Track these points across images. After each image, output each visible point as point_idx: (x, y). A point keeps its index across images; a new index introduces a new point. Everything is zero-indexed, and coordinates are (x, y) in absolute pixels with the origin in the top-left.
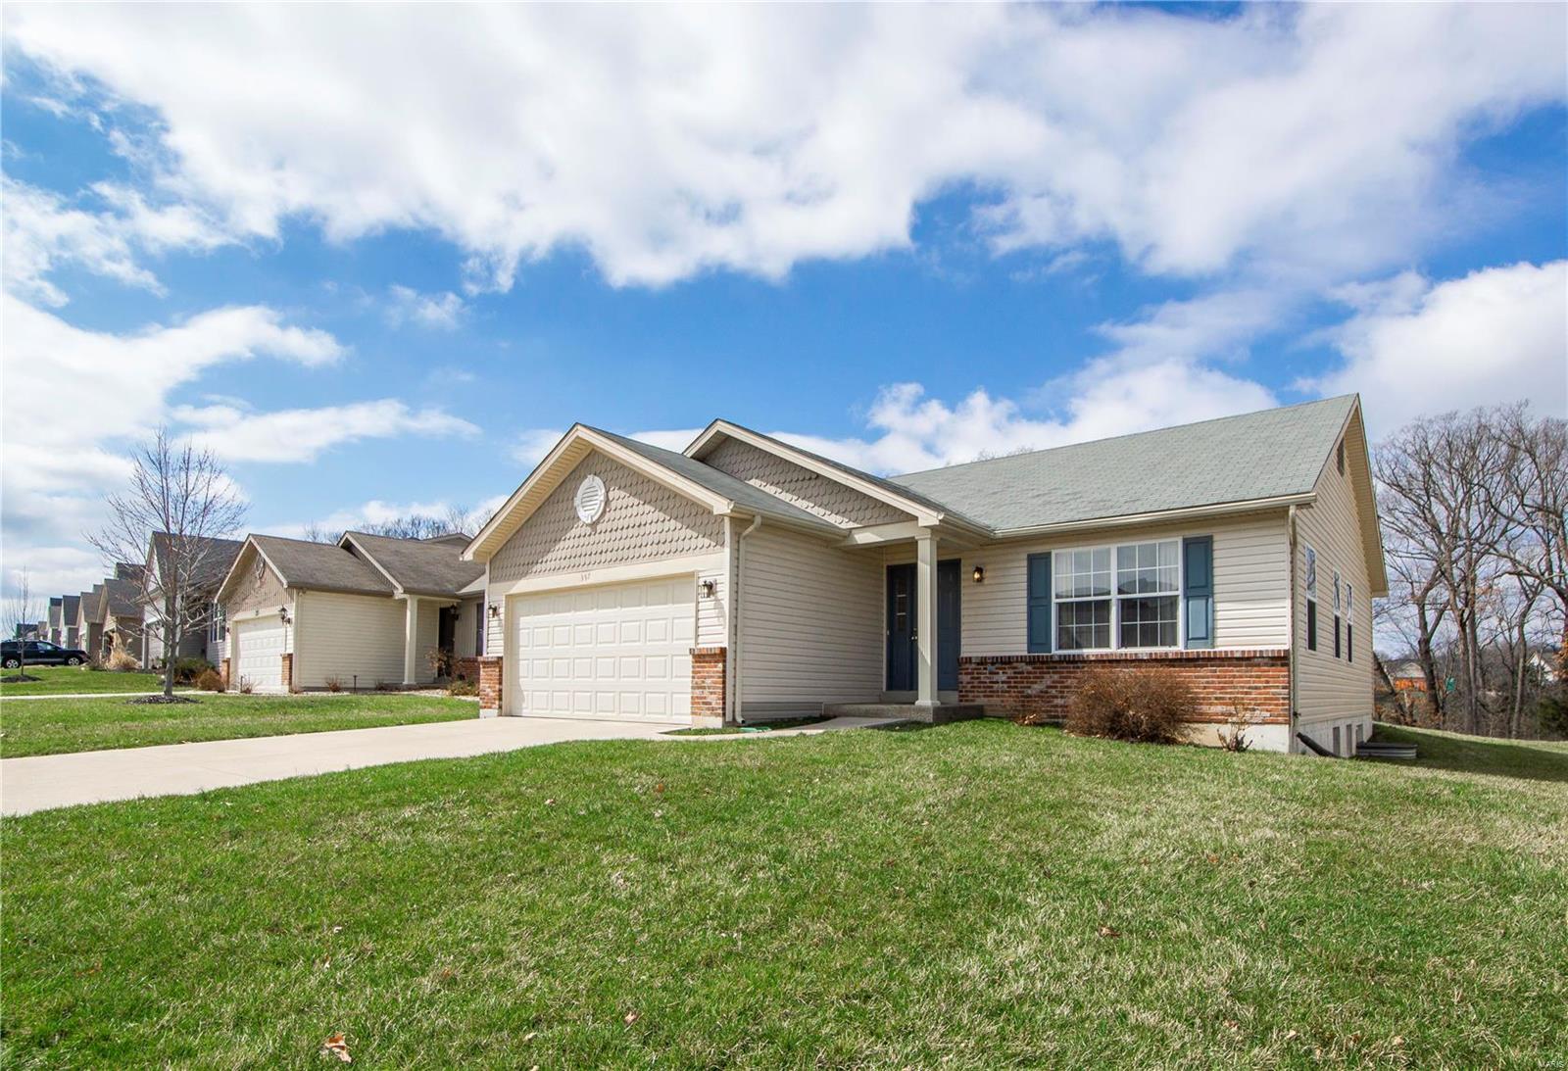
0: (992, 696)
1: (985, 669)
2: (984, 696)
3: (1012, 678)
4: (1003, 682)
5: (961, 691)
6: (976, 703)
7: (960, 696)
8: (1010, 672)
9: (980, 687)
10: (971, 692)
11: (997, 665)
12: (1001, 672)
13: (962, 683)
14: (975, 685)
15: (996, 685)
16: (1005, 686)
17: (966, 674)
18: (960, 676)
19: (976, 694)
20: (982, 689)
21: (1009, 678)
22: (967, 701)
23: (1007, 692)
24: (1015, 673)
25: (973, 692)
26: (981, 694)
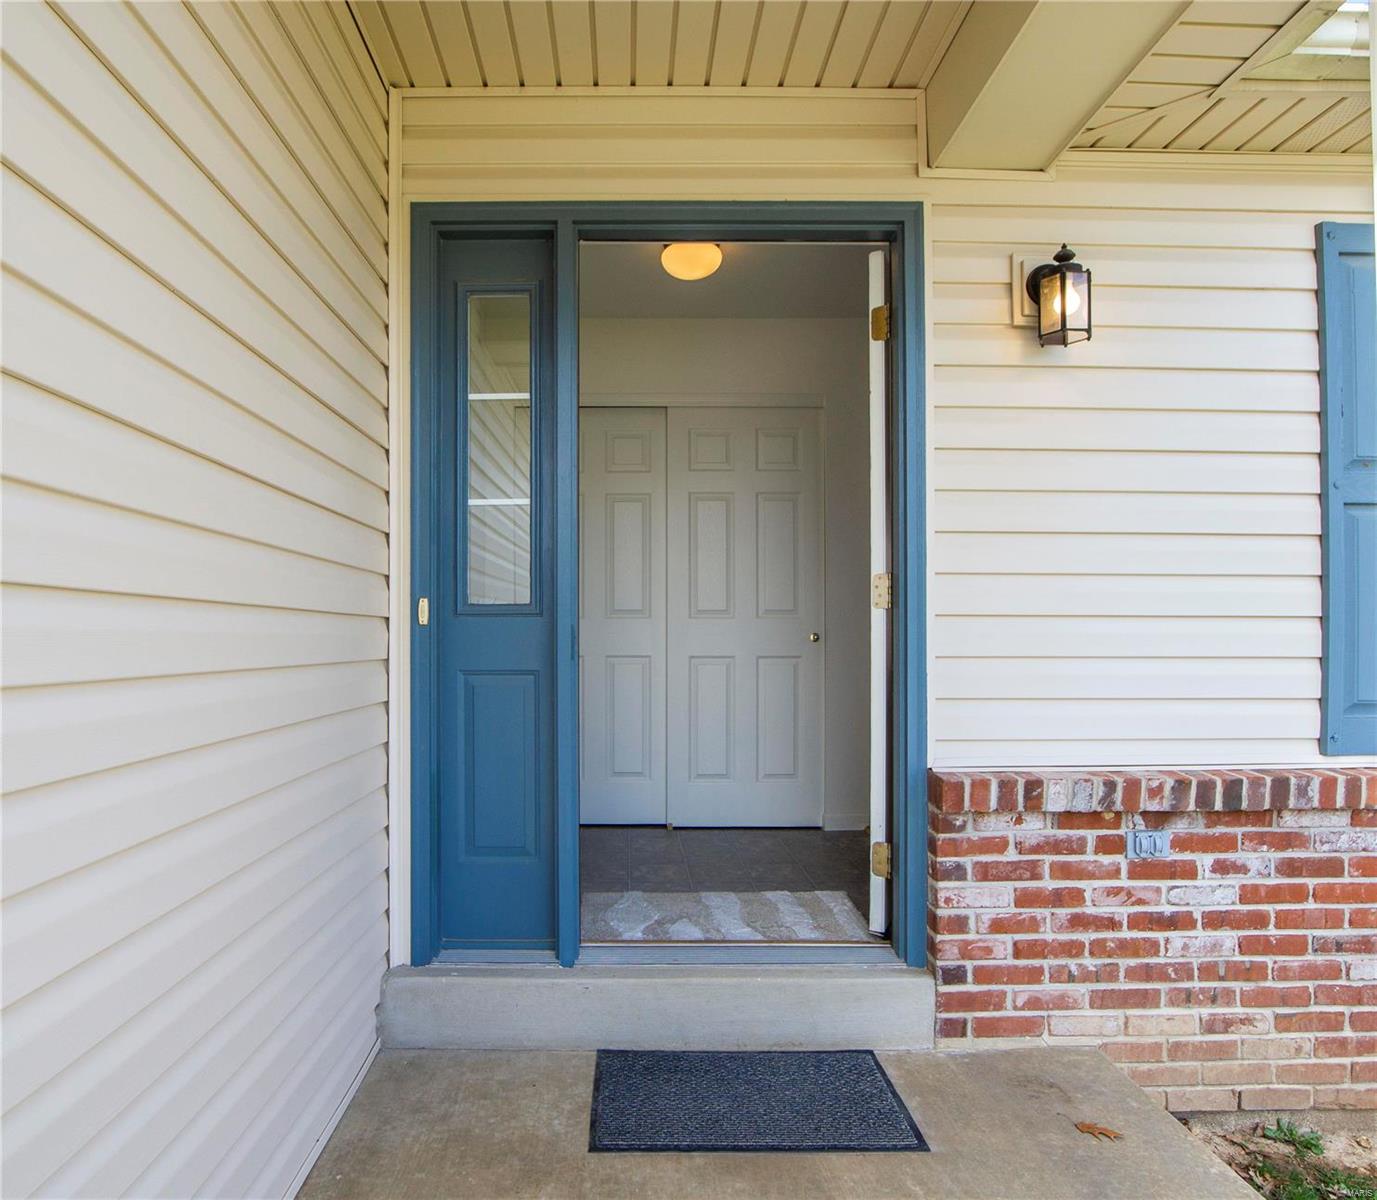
0: (1146, 999)
1: (1107, 846)
2: (1101, 1000)
3: (1274, 894)
4: (1215, 920)
5: (954, 976)
6: (1046, 1040)
7: (945, 1003)
8: (1259, 863)
9: (1073, 949)
10: (1014, 976)
11: (1180, 827)
12: (1205, 860)
13: (959, 924)
14: (1048, 934)
15: (1177, 937)
16: (1229, 937)
17: (985, 873)
18: (947, 888)
19: (1048, 988)
20: (1090, 963)
21: (1248, 894)
22: (985, 1029)
23: (1237, 972)
24: (1289, 868)
25: (1034, 976)
26: (1082, 989)
